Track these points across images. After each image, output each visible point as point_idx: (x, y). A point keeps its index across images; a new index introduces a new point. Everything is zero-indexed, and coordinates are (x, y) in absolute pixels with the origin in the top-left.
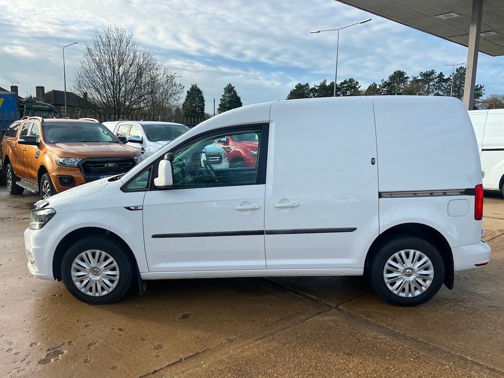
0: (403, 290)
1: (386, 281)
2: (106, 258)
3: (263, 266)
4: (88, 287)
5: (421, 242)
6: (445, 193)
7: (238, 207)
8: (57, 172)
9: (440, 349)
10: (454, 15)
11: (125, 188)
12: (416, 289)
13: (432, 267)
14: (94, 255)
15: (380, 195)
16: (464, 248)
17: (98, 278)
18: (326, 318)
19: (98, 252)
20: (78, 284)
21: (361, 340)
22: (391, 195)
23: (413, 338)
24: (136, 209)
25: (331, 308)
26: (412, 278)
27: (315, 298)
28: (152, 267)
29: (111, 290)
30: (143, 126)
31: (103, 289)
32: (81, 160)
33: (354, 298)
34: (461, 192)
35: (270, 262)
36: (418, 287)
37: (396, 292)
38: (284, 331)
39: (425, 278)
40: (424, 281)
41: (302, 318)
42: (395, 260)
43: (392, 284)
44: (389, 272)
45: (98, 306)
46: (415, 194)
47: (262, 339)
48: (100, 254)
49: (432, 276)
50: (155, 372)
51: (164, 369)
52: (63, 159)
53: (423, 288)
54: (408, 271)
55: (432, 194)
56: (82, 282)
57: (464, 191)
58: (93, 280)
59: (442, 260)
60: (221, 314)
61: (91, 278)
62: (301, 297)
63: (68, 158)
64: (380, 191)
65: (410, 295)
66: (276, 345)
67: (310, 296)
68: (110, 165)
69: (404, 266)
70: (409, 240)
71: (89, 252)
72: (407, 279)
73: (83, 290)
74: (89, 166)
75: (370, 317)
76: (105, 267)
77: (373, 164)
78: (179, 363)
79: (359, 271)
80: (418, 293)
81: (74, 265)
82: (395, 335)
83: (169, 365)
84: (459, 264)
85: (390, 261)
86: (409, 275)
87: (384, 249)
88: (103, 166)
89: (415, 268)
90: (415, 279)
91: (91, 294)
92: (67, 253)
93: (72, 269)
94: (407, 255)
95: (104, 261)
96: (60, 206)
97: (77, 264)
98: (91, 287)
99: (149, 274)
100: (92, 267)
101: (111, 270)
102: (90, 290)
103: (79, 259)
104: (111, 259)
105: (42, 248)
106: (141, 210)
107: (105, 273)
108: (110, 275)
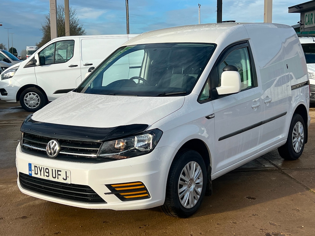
1: (293, 144)
7: (253, 106)
11: (199, 100)
15: (292, 88)
25: (279, 170)
28: (216, 168)
37: (296, 151)
38: (302, 183)
43: (295, 146)
44: (294, 138)
53: (302, 145)
57: (306, 83)
64: (292, 85)
77: (288, 68)
79: (285, 141)
85: (294, 131)
91: (188, 207)
95: (195, 171)
96: (163, 125)
97: (182, 180)
98: (189, 200)
99: (215, 174)
100: (190, 179)
101: (199, 179)
102: (188, 203)
103: (182, 174)
104: (199, 167)
105: (158, 172)
106: (214, 117)
107: (196, 182)
108: (198, 183)
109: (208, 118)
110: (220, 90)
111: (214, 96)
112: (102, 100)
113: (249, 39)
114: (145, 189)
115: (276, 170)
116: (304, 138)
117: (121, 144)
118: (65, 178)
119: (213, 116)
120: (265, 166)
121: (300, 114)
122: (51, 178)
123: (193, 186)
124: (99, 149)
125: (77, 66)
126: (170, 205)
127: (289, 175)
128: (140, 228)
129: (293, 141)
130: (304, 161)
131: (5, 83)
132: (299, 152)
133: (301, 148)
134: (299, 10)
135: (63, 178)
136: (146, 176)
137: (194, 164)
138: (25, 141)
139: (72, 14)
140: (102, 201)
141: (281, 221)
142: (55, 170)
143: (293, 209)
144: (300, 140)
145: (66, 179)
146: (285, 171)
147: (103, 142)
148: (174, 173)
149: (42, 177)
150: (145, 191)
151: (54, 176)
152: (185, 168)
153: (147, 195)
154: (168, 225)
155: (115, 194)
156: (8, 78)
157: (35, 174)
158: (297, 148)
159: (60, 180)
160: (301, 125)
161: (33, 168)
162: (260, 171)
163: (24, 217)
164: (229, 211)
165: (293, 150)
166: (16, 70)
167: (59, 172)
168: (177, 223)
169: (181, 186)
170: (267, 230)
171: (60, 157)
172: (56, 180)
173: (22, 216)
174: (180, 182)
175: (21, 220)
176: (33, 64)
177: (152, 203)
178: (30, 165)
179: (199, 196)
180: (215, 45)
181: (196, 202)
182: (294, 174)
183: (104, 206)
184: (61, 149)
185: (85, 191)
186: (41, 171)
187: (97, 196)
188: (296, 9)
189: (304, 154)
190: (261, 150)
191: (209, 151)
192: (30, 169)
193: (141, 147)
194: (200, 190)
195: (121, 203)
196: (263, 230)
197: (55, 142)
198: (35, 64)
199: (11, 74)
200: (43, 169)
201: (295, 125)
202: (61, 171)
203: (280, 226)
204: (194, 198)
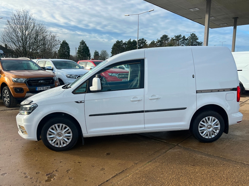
0: (207, 135)
1: (199, 131)
2: (65, 128)
3: (144, 127)
4: (56, 143)
5: (214, 113)
6: (224, 90)
7: (132, 100)
8: (13, 86)
9: (231, 160)
10: (197, 9)
11: (74, 92)
12: (212, 134)
13: (219, 124)
14: (59, 126)
15: (197, 92)
16: (233, 115)
17: (61, 138)
18: (175, 150)
19: (61, 125)
20: (50, 142)
21: (195, 159)
22: (201, 92)
23: (217, 156)
24: (81, 102)
25: (175, 146)
26: (211, 129)
27: (166, 141)
28: (89, 131)
29: (68, 143)
30: (53, 61)
31: (64, 143)
32: (26, 79)
33: (183, 141)
34: (231, 90)
35: (147, 126)
36: (213, 133)
37: (204, 136)
38: (159, 157)
39: (216, 129)
40: (216, 130)
41: (164, 151)
42: (203, 122)
43: (202, 133)
44: (201, 127)
45: (61, 152)
46: (212, 91)
47: (150, 162)
48: (62, 126)
49: (219, 128)
50: (107, 181)
51: (111, 179)
52: (16, 79)
53: (216, 134)
54: (209, 126)
55: (219, 91)
56: (52, 140)
57: (232, 89)
58: (58, 139)
59: (223, 121)
60: (125, 152)
61: (57, 138)
62: (159, 141)
63: (19, 78)
64: (197, 90)
65: (210, 137)
66: (158, 164)
67: (163, 141)
68: (42, 81)
69: (207, 124)
70: (210, 112)
71: (56, 125)
72: (209, 130)
73: (53, 145)
74: (31, 82)
75: (195, 149)
76: (65, 132)
77: (193, 77)
78: (117, 176)
79: (188, 127)
80: (213, 136)
81: (48, 132)
82: (209, 156)
83: (113, 177)
84: (231, 122)
85: (201, 122)
86: (210, 128)
87: (199, 117)
88: (38, 82)
89: (212, 125)
90: (212, 130)
91: (57, 146)
92: (44, 126)
93: (47, 134)
94: (209, 119)
96: (40, 102)
97: (50, 131)
99: (87, 134)
105: (31, 124)
109: (77, 102)
110: (92, 88)
113: (145, 58)
155: (20, 130)
177: (29, 138)
181: (65, 145)
201: (204, 119)
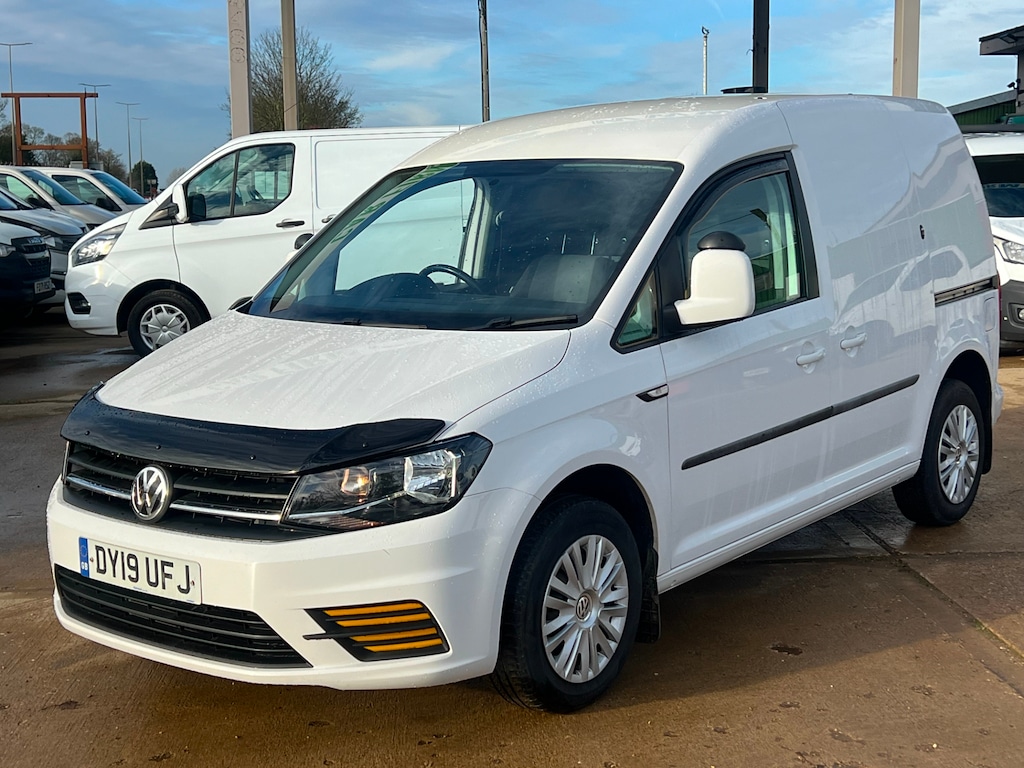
0: (955, 491)
1: (941, 477)
4: (575, 659)
7: (801, 358)
11: (617, 343)
12: (965, 482)
13: (977, 433)
14: (584, 552)
15: (936, 301)
17: (591, 622)
24: (659, 394)
28: (675, 554)
29: (614, 647)
31: (600, 651)
34: (985, 285)
36: (967, 476)
37: (950, 498)
42: (948, 431)
44: (943, 457)
49: (977, 452)
53: (971, 478)
57: (988, 282)
61: (580, 629)
64: (937, 291)
69: (956, 441)
70: (960, 387)
71: (576, 548)
73: (565, 673)
79: (914, 467)
81: (547, 597)
85: (943, 435)
89: (966, 441)
91: (578, 678)
93: (544, 615)
95: (603, 564)
96: (495, 420)
97: (554, 593)
98: (579, 656)
99: (669, 575)
100: (582, 590)
101: (613, 589)
102: (577, 666)
103: (557, 576)
104: (615, 554)
105: (471, 569)
106: (666, 395)
107: (605, 601)
108: (612, 604)
109: (645, 397)
110: (688, 311)
111: (669, 328)
112: (316, 341)
113: (793, 146)
114: (431, 622)
115: (883, 558)
116: (978, 458)
117: (361, 482)
118: (184, 587)
119: (663, 391)
120: (851, 545)
121: (963, 381)
122: (142, 586)
123: (594, 614)
124: (287, 497)
125: (302, 223)
126: (515, 672)
127: (921, 574)
128: (421, 743)
129: (942, 466)
130: (978, 530)
131: (85, 277)
132: (962, 499)
133: (967, 489)
134: (1011, 45)
135: (179, 587)
136: (434, 582)
137: (597, 544)
138: (74, 469)
139: (318, 61)
140: (295, 660)
141: (866, 727)
142: (156, 561)
143: (913, 688)
144: (966, 463)
145: (186, 591)
146: (911, 563)
147: (302, 474)
148: (530, 573)
149: (118, 582)
150: (433, 631)
151: (153, 580)
152: (565, 558)
153: (438, 641)
154: (510, 737)
155: (338, 640)
156: (91, 260)
157: (99, 571)
158: (954, 488)
159: (171, 592)
160: (968, 415)
161: (92, 553)
162: (832, 559)
163: (70, 704)
164: (711, 691)
165: (941, 496)
166: (118, 235)
167: (165, 567)
168: (539, 728)
169: (553, 614)
170: (818, 755)
171: (171, 520)
172: (157, 592)
173: (64, 700)
174: (548, 600)
175: (59, 712)
176: (167, 217)
177: (456, 668)
178: (83, 542)
179: (613, 645)
180: (678, 168)
181: (603, 662)
182: (936, 572)
183: (302, 677)
184: (176, 496)
185: (247, 629)
186: (114, 563)
187: (281, 643)
188: (1002, 45)
189: (980, 505)
190: (828, 495)
191: (650, 503)
192: (84, 557)
193: (425, 489)
194: (617, 625)
195: (354, 666)
196: (807, 754)
197: (158, 473)
198: (174, 218)
199: (101, 247)
200: (119, 555)
201: (949, 417)
202: (171, 565)
203: (862, 742)
204: (599, 648)
